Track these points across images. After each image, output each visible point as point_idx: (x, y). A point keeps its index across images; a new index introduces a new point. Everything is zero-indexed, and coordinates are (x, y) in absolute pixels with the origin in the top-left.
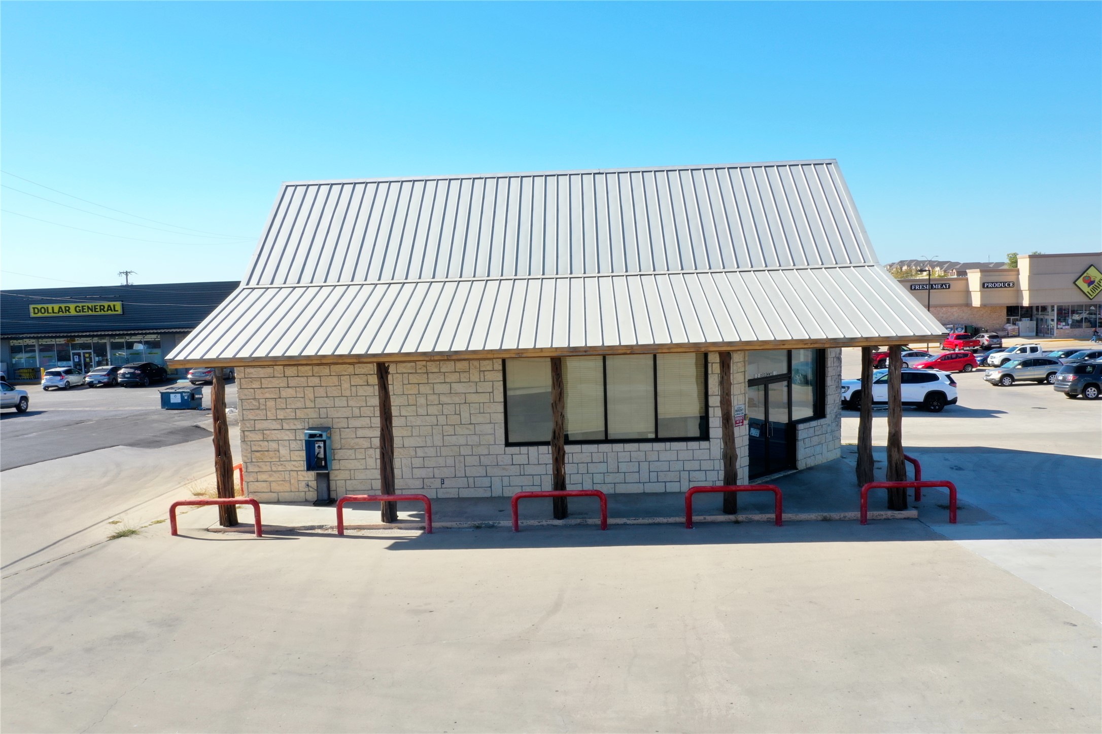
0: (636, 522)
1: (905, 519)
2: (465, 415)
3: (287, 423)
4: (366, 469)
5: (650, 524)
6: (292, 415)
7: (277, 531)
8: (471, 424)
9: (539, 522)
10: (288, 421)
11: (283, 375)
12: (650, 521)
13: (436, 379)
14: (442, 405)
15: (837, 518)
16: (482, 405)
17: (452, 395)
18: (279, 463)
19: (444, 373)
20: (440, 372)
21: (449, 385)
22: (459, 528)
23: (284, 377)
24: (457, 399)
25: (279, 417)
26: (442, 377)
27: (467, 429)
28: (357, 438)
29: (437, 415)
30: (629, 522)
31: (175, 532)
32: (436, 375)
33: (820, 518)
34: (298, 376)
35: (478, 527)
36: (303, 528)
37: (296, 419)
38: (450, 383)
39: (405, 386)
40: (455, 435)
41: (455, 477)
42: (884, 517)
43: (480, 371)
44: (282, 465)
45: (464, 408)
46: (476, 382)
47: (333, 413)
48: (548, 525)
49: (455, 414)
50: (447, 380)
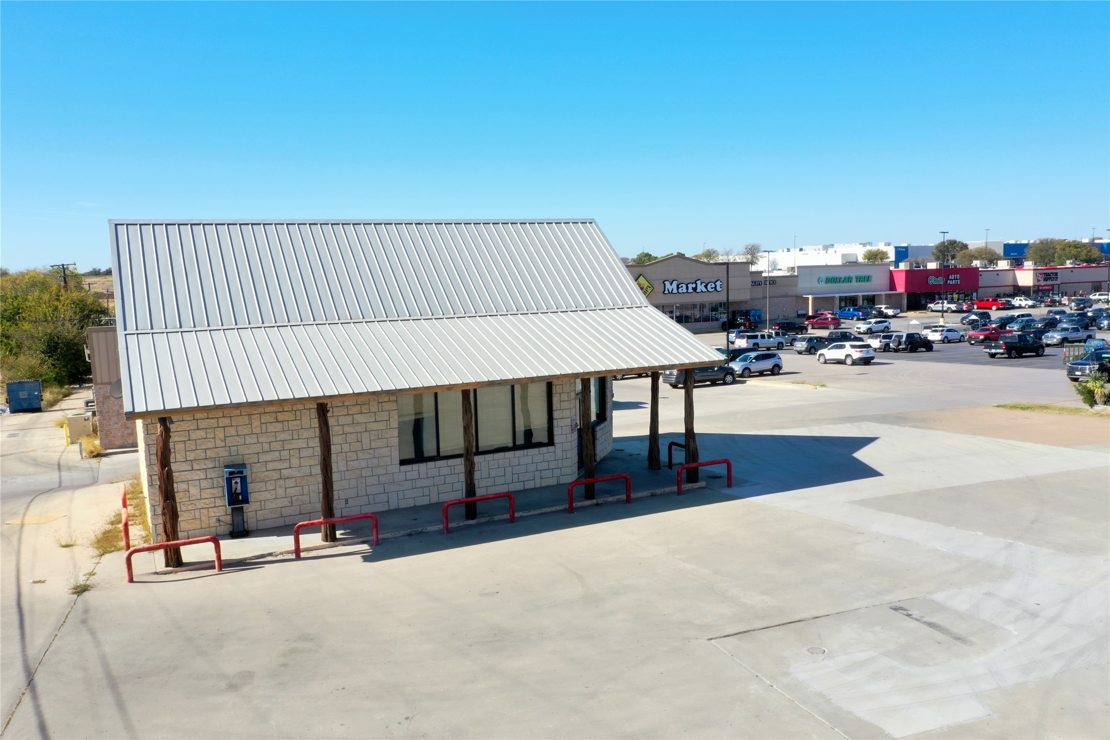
0: (529, 514)
1: (699, 488)
2: (366, 441)
3: (198, 464)
4: (276, 498)
5: (539, 514)
6: (203, 456)
7: (229, 564)
8: (371, 449)
9: (458, 524)
10: (197, 462)
11: (193, 418)
12: (539, 512)
13: (340, 412)
14: (346, 434)
15: (660, 493)
16: (380, 432)
17: (354, 425)
18: (189, 503)
19: (347, 406)
20: (344, 406)
21: (351, 417)
22: (395, 538)
23: (194, 419)
24: (359, 429)
25: (188, 459)
26: (346, 410)
27: (368, 453)
28: (267, 471)
29: (341, 444)
30: (524, 514)
31: (131, 580)
32: (340, 408)
33: (649, 494)
34: (208, 418)
35: (410, 535)
36: (254, 558)
37: (206, 459)
38: (353, 415)
39: (312, 420)
40: (357, 460)
41: (358, 496)
43: (378, 402)
44: (192, 504)
45: (365, 435)
46: (375, 413)
47: (243, 450)
48: (465, 525)
49: (358, 441)
50: (350, 413)
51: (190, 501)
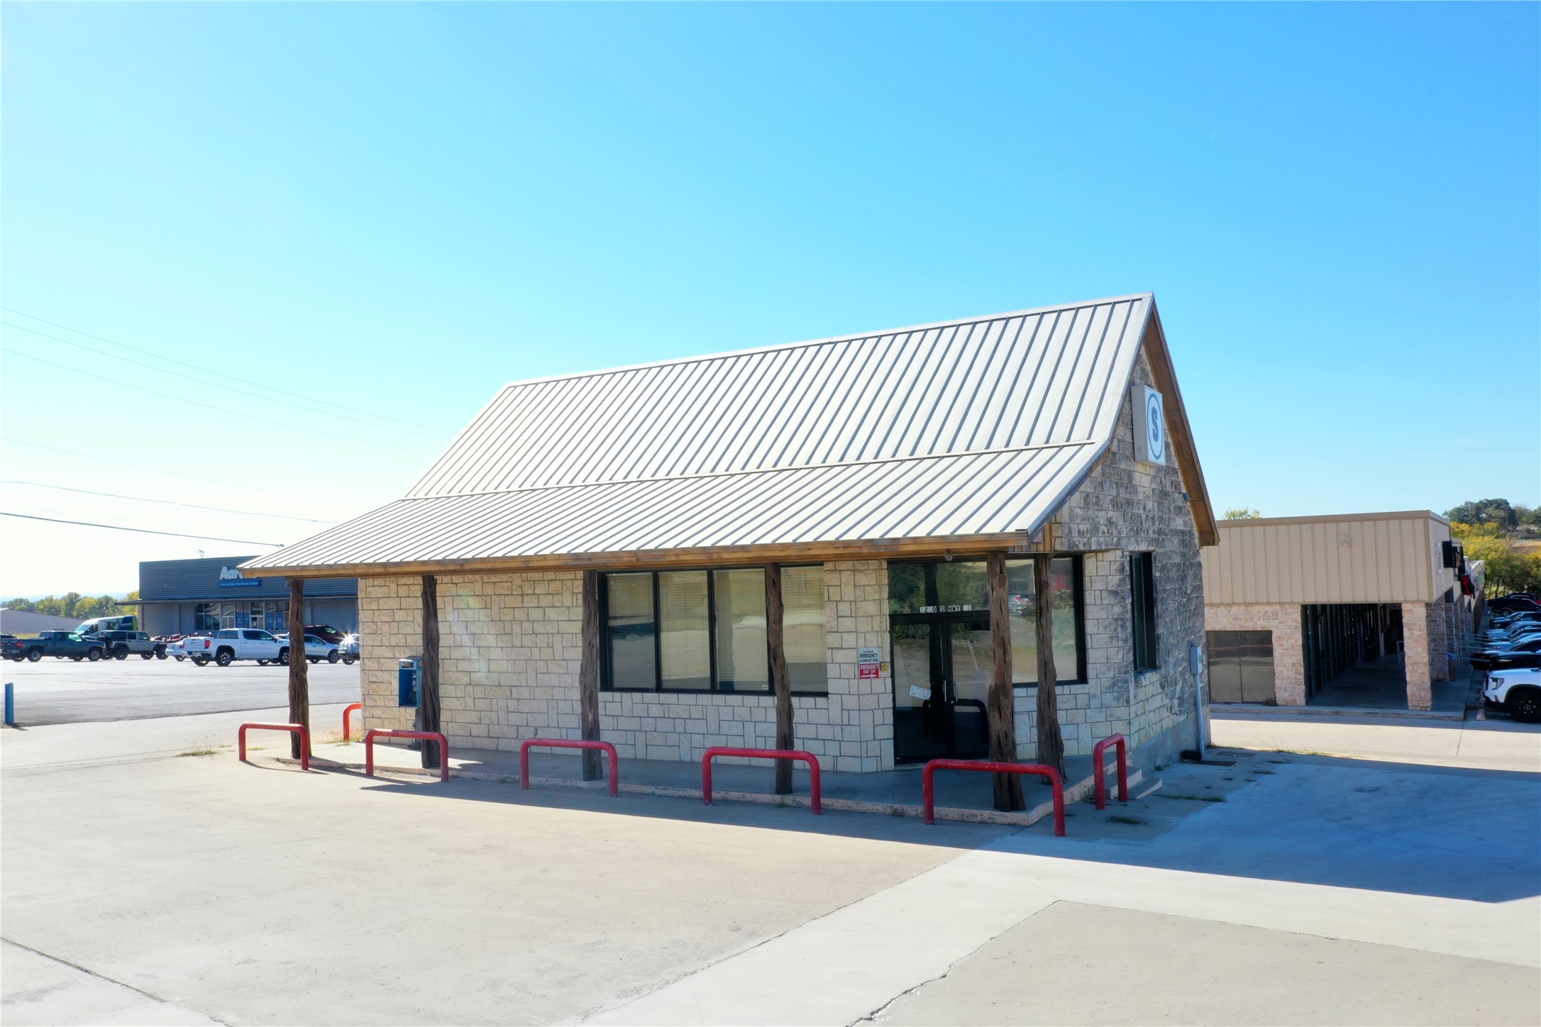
0: (664, 792)
2: (558, 648)
3: (398, 651)
4: (466, 710)
6: (402, 642)
7: (331, 767)
8: (563, 660)
9: (564, 782)
10: (398, 649)
11: (396, 596)
13: (529, 602)
14: (536, 634)
15: (913, 813)
16: (574, 635)
17: (545, 622)
18: (390, 697)
19: (538, 595)
20: (534, 594)
21: (542, 611)
22: (486, 781)
23: (398, 597)
24: (550, 629)
25: (392, 644)
26: (536, 600)
27: (559, 666)
28: (458, 671)
29: (531, 648)
31: (243, 757)
32: (530, 597)
33: (889, 811)
34: (409, 597)
35: (503, 782)
36: (352, 766)
37: (406, 646)
38: (544, 608)
39: (501, 610)
40: (548, 673)
41: (548, 727)
42: (979, 818)
43: (573, 593)
44: (393, 699)
45: (557, 638)
46: (569, 608)
48: (573, 786)
49: (548, 647)
50: (541, 605)
51: (392, 695)
